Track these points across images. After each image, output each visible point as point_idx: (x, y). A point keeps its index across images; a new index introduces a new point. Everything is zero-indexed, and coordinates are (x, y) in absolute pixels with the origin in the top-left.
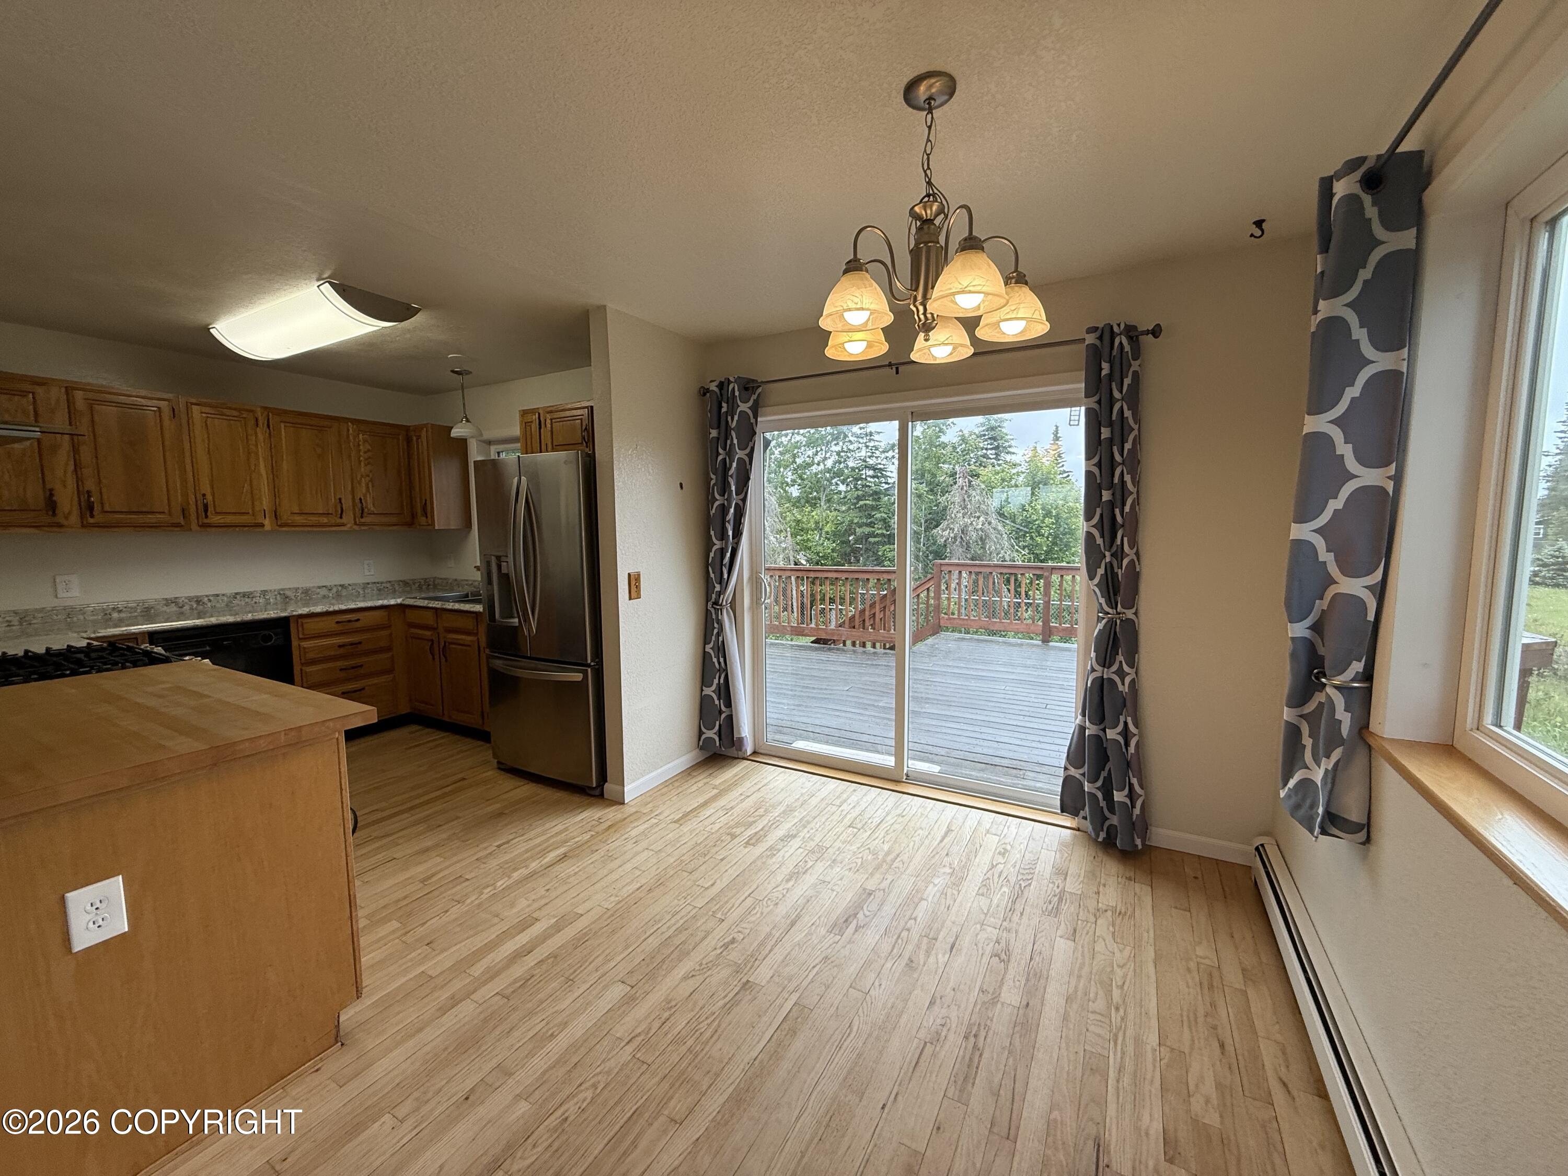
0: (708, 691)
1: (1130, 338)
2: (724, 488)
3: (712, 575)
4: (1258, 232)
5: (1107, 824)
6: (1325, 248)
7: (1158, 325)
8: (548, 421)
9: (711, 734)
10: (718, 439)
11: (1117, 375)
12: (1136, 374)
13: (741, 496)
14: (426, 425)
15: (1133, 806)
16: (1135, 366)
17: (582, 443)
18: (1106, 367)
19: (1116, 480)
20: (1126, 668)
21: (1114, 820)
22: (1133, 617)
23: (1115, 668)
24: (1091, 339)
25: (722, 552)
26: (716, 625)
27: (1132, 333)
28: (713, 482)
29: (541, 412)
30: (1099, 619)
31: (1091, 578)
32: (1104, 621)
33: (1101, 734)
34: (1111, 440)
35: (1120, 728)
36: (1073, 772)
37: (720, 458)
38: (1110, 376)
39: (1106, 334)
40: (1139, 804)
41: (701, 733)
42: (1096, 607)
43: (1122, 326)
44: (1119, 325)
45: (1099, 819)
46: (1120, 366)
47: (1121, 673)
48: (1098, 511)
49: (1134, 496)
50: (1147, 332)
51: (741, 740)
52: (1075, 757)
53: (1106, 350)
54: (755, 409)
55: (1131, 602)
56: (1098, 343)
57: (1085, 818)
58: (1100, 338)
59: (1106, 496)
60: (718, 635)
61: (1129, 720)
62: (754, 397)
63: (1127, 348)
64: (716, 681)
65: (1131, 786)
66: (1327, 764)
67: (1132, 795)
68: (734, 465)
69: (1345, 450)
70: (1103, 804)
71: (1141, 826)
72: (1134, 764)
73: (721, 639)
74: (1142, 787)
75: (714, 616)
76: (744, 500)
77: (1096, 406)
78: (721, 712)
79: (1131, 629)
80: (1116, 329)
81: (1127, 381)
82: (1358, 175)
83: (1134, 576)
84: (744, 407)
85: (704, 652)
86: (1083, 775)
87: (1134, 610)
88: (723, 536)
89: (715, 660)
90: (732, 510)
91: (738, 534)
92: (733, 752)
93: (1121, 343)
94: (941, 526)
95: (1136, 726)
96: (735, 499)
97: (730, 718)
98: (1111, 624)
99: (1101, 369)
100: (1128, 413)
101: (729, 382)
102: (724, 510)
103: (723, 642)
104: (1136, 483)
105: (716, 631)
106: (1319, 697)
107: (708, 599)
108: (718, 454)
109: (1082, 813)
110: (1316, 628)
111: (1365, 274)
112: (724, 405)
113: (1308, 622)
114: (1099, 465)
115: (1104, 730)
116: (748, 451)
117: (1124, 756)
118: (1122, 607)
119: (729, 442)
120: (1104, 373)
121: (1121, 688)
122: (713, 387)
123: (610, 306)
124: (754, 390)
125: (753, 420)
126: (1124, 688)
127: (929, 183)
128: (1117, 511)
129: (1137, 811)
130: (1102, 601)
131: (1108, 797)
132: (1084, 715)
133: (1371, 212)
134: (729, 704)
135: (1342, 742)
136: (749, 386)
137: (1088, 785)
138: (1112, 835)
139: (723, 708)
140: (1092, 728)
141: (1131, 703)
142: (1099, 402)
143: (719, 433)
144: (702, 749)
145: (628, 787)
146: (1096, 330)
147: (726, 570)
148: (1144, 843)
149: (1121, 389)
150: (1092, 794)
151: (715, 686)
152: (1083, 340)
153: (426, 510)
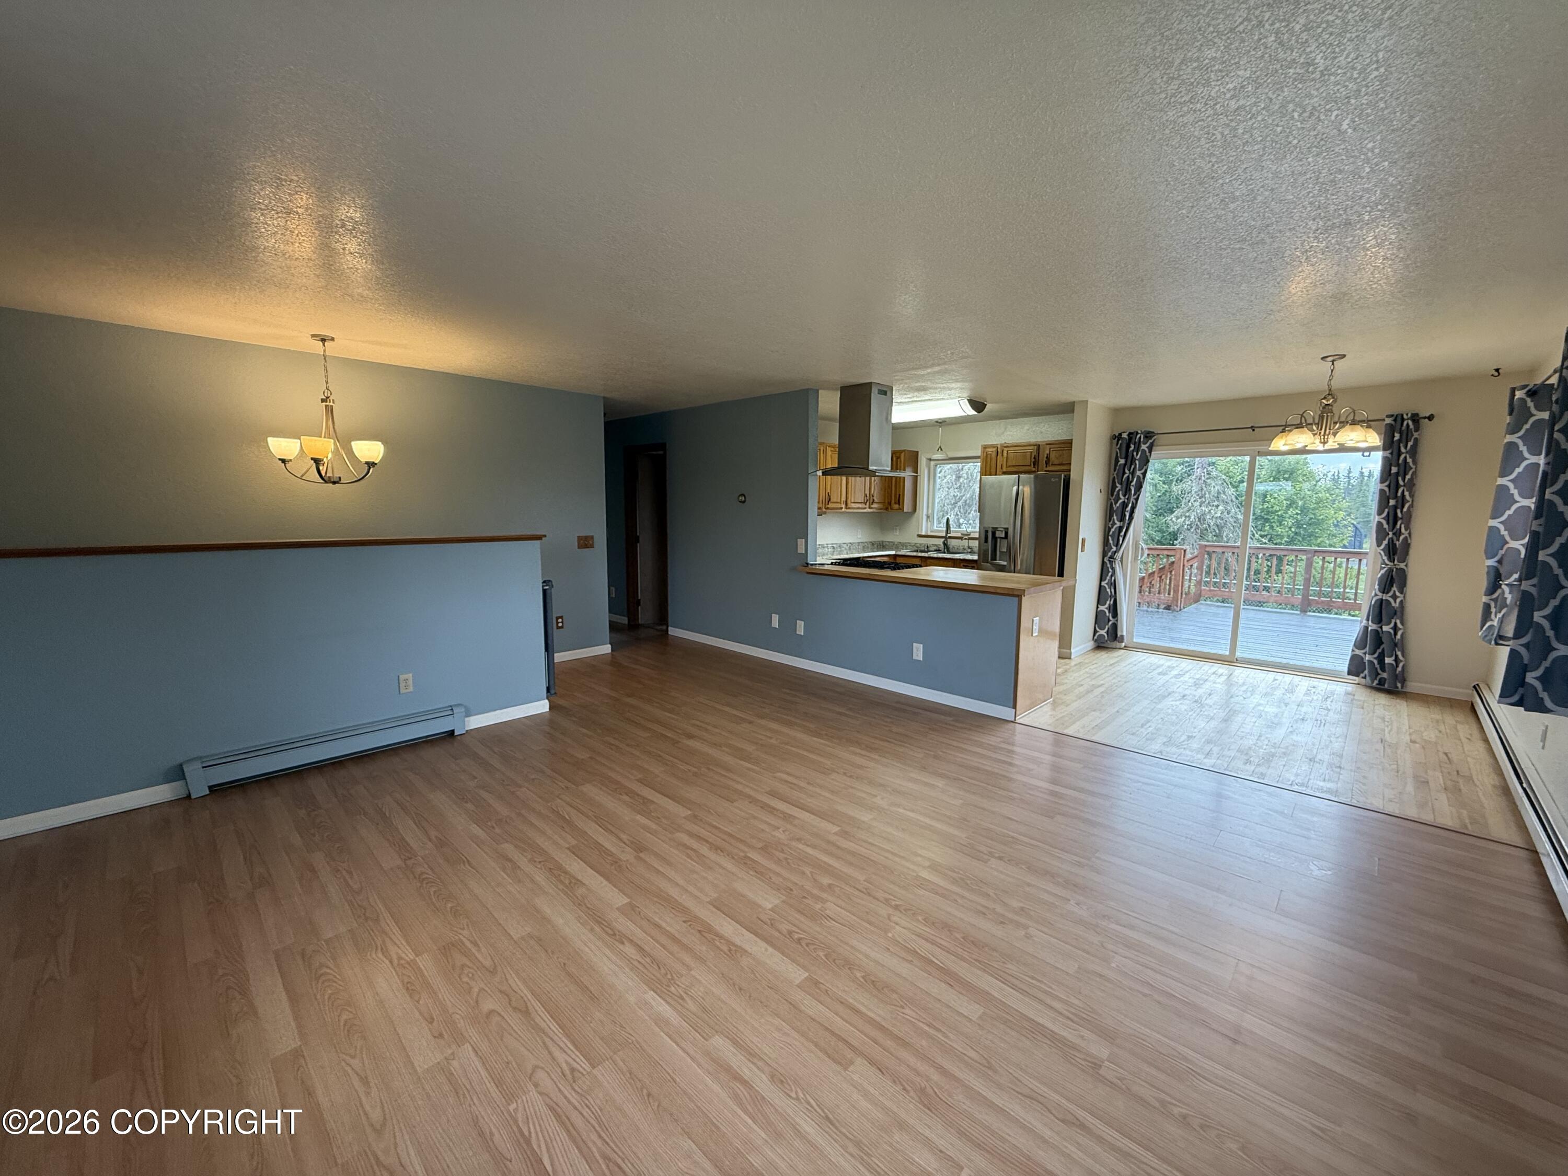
0: (1101, 608)
1: (1414, 421)
2: (1127, 491)
3: (1111, 542)
4: (1496, 373)
5: (1379, 677)
6: (1510, 414)
7: (1432, 415)
8: (1005, 452)
9: (1103, 632)
10: (1125, 465)
11: (1404, 439)
12: (1416, 439)
13: (1135, 497)
14: (904, 451)
15: (1397, 666)
16: (1416, 435)
17: (1030, 465)
18: (1397, 435)
19: (1399, 494)
20: (1398, 594)
21: (1385, 675)
22: (1405, 568)
23: (1391, 594)
24: (1388, 421)
25: (1120, 529)
26: (1110, 570)
27: (1415, 418)
28: (1117, 489)
29: (999, 446)
30: (1382, 568)
31: (1379, 545)
32: (1385, 569)
33: (1379, 630)
34: (1397, 474)
35: (1392, 625)
37: (1126, 476)
38: (1400, 441)
39: (1398, 419)
40: (1401, 665)
41: (1095, 632)
42: (1380, 561)
43: (1409, 415)
44: (1407, 415)
45: (1375, 674)
46: (1406, 435)
47: (1395, 597)
48: (1386, 510)
49: (1410, 503)
50: (1425, 418)
51: (1122, 636)
52: (1359, 645)
53: (1398, 427)
54: (1150, 449)
55: (1403, 559)
56: (1393, 423)
57: (1365, 678)
58: (1395, 420)
59: (1392, 502)
60: (1112, 576)
61: (1398, 621)
62: (1151, 441)
63: (1412, 426)
64: (1108, 602)
65: (1397, 656)
66: (1501, 616)
67: (1397, 660)
68: (1135, 479)
70: (1377, 666)
71: (1401, 678)
72: (1399, 645)
73: (1113, 578)
74: (1403, 656)
75: (1109, 565)
76: (1137, 499)
77: (1389, 456)
78: (1109, 620)
79: (1403, 575)
80: (1405, 417)
81: (1410, 444)
82: (1525, 391)
83: (1407, 545)
84: (1144, 447)
85: (1100, 586)
86: (1365, 654)
87: (1405, 564)
88: (1122, 519)
89: (1108, 590)
90: (1130, 505)
91: (1131, 517)
92: (1117, 644)
93: (1408, 424)
94: (1175, 514)
95: (1402, 623)
96: (1132, 499)
97: (1115, 626)
98: (1390, 570)
99: (1394, 437)
100: (1409, 460)
101: (1137, 433)
102: (1124, 505)
103: (1115, 580)
104: (1412, 496)
105: (1110, 574)
106: (1500, 591)
107: (1104, 554)
108: (1124, 473)
109: (1362, 675)
110: (1500, 562)
111: (1528, 426)
112: (1132, 446)
113: (1496, 559)
114: (1389, 486)
115: (1381, 628)
116: (1143, 471)
117: (1393, 640)
118: (1398, 562)
119: (1133, 467)
120: (1396, 439)
121: (1393, 604)
122: (1125, 435)
123: (1090, 400)
124: (1151, 438)
125: (1148, 454)
126: (1395, 605)
127: (1330, 390)
128: (1399, 511)
129: (1399, 669)
130: (1385, 558)
131: (1381, 660)
132: (1368, 620)
133: (1531, 404)
134: (1115, 615)
135: (1507, 606)
136: (1149, 435)
137: (1368, 657)
138: (1382, 682)
139: (1111, 618)
140: (1372, 627)
141: (1399, 613)
142: (1391, 453)
143: (1126, 461)
144: (1096, 641)
145: (1072, 651)
146: (1392, 416)
147: (1121, 539)
148: (1402, 687)
149: (1406, 447)
150: (1371, 662)
151: (1107, 606)
152: (1384, 420)
153: (899, 501)
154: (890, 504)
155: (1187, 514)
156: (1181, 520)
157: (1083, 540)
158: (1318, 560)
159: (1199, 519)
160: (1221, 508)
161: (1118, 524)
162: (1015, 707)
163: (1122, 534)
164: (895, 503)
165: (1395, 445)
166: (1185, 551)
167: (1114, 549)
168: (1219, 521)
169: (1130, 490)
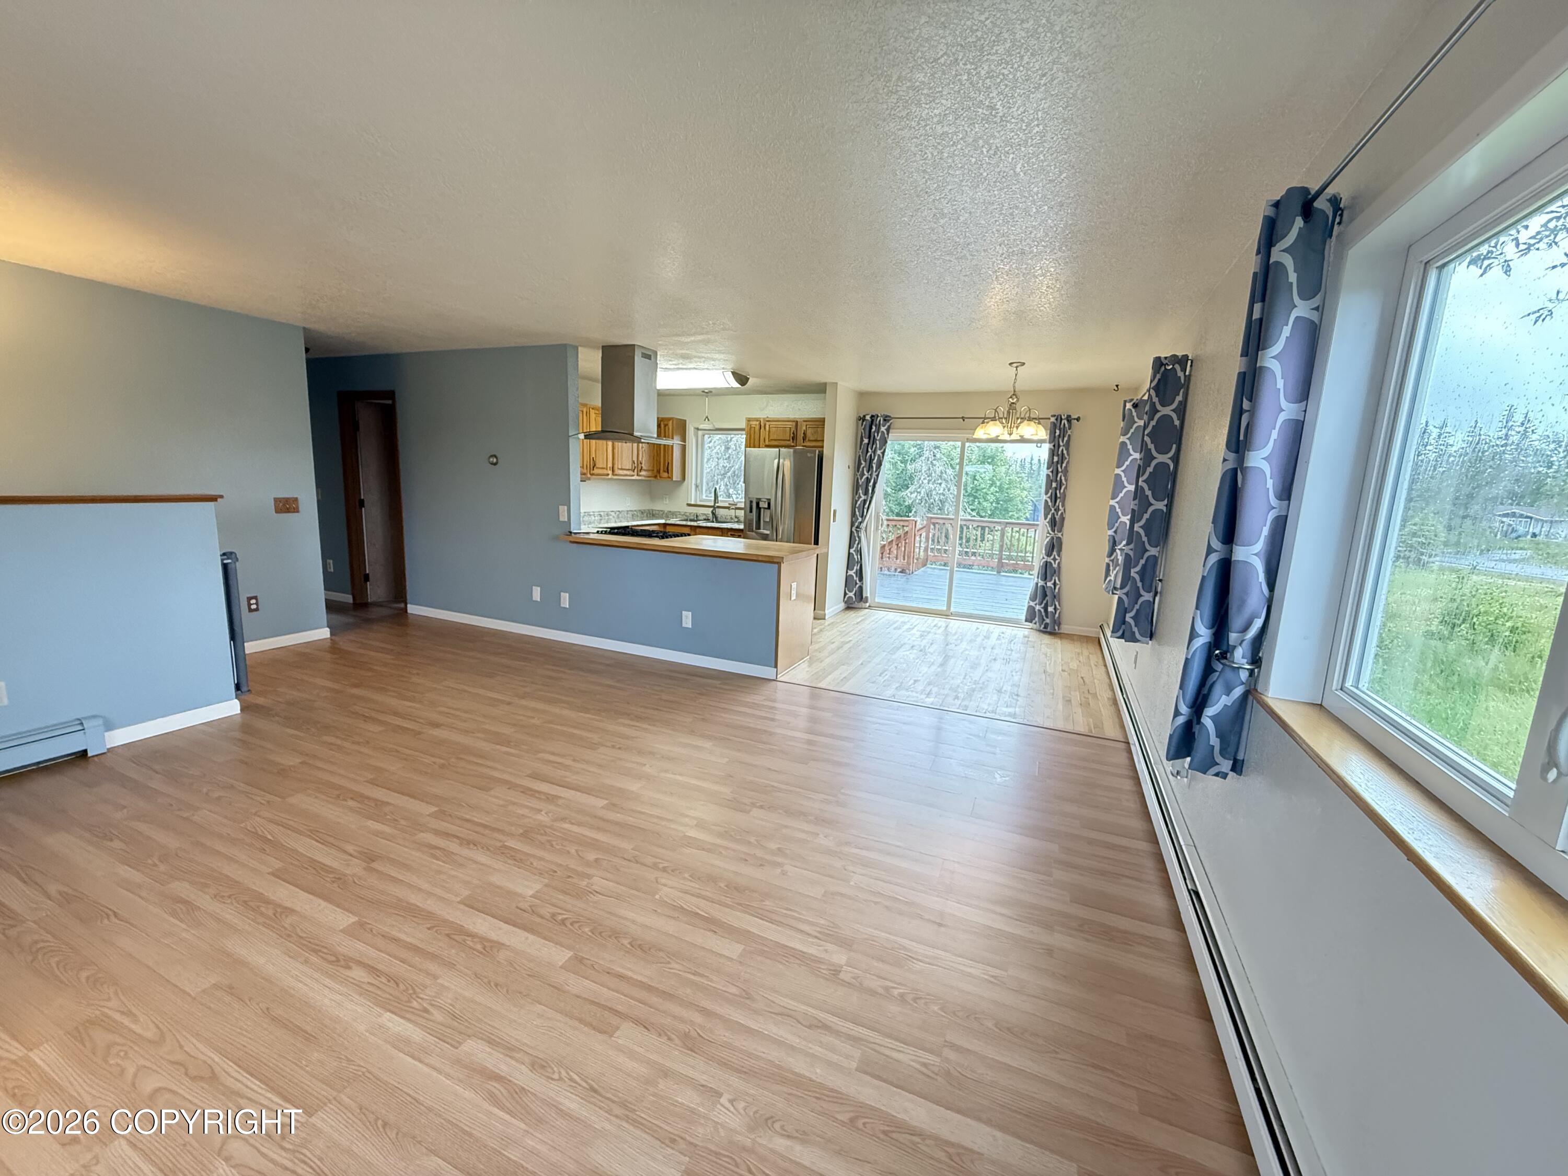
0: (850, 573)
1: (1068, 421)
2: (870, 468)
3: (857, 513)
4: (1116, 389)
5: (1044, 622)
6: (1123, 420)
7: (1079, 417)
8: (767, 426)
9: (851, 594)
10: (868, 444)
11: (1062, 435)
12: (1069, 436)
13: (876, 473)
15: (1056, 613)
16: (1069, 432)
17: (790, 440)
18: (1058, 432)
19: (1058, 479)
20: (1057, 557)
21: (1048, 621)
22: (1061, 536)
23: (1052, 557)
24: (1053, 419)
25: (865, 501)
26: (857, 539)
27: (1069, 419)
28: (862, 466)
29: (762, 420)
30: (1047, 537)
31: (1046, 519)
32: (1049, 538)
34: (1057, 462)
35: (1053, 582)
36: (1032, 604)
37: (869, 454)
38: (1059, 436)
39: (1059, 418)
40: (1058, 612)
41: (845, 594)
42: (1046, 531)
43: (1065, 416)
45: (1042, 620)
46: (1063, 432)
47: (1055, 559)
48: (1050, 491)
49: (1065, 486)
50: (1075, 419)
51: (867, 598)
52: (1033, 598)
53: (1058, 425)
54: (888, 430)
55: (1060, 531)
57: (1035, 623)
58: (1057, 419)
59: (1054, 485)
60: (858, 544)
61: (1057, 579)
62: (888, 424)
63: (1067, 425)
64: (855, 568)
65: (1055, 605)
66: (1115, 572)
67: (1055, 609)
68: (876, 458)
69: (1124, 479)
70: (1043, 614)
71: (1057, 622)
72: (1057, 597)
73: (859, 546)
74: (1059, 605)
75: (856, 534)
76: (878, 476)
77: (1052, 447)
78: (856, 584)
79: (1060, 542)
80: (1063, 417)
81: (1066, 439)
82: (1132, 403)
83: (1063, 519)
84: (883, 429)
85: (849, 553)
86: (1036, 604)
87: (1061, 533)
88: (866, 493)
89: (856, 557)
90: (872, 480)
91: (873, 491)
92: (862, 604)
93: (1064, 423)
94: (909, 490)
95: (1059, 580)
96: (874, 475)
97: (861, 588)
98: (1052, 538)
99: (1055, 432)
100: (1065, 452)
101: (878, 416)
102: (868, 480)
103: (860, 548)
104: (1066, 480)
105: (857, 542)
106: (1115, 554)
107: (852, 525)
108: (867, 451)
109: (1034, 621)
110: (1115, 532)
111: (1132, 430)
112: (874, 427)
113: (1113, 530)
114: (1052, 472)
115: (1046, 584)
116: (882, 451)
117: (1053, 593)
118: (1057, 532)
119: (874, 446)
120: (1057, 434)
121: (1054, 565)
122: (868, 418)
123: (839, 383)
124: (889, 421)
125: (886, 436)
126: (1055, 566)
127: (1014, 391)
128: (1058, 492)
129: (1057, 615)
130: (1049, 529)
131: (1046, 609)
132: (1038, 578)
133: (1134, 414)
134: (861, 579)
135: (1118, 565)
136: (887, 419)
137: (1038, 607)
138: (1046, 626)
139: (858, 582)
140: (1041, 583)
141: (1057, 572)
142: (1054, 446)
143: (869, 441)
144: (845, 603)
145: (827, 612)
146: (1054, 416)
147: (865, 511)
148: (1059, 629)
149: (1063, 442)
150: (1039, 611)
151: (854, 570)
152: (1049, 419)
153: (668, 469)
154: (659, 471)
155: (919, 490)
156: (914, 495)
157: (835, 512)
158: (1009, 529)
159: (928, 495)
160: (943, 485)
161: (863, 497)
162: (776, 666)
163: (866, 506)
164: (664, 471)
165: (1056, 439)
166: (916, 522)
167: (860, 519)
168: (942, 497)
169: (872, 467)
